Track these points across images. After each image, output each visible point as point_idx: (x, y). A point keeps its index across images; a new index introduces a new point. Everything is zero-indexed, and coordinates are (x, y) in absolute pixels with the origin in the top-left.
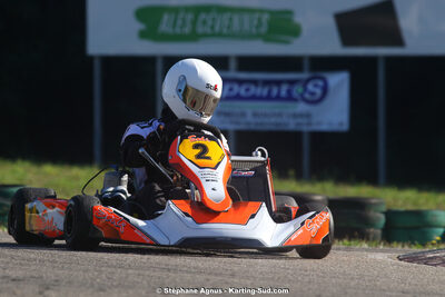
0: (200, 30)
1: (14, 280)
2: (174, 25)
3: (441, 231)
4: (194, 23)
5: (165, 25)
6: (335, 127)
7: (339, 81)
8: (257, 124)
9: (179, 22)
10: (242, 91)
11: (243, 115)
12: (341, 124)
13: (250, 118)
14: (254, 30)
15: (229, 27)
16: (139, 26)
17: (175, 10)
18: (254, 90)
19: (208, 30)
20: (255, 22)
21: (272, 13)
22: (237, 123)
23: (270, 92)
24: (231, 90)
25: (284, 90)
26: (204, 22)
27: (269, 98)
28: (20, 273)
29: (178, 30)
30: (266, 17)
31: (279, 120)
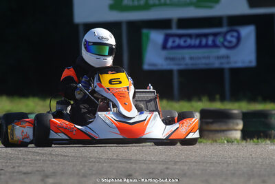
0: (151, 2)
1: (25, 173)
5: (127, 0)
6: (246, 64)
7: (248, 32)
8: (192, 64)
10: (182, 42)
11: (183, 58)
12: (250, 62)
13: (188, 61)
16: (109, 2)
18: (189, 41)
19: (157, 2)
22: (179, 65)
23: (201, 42)
24: (174, 42)
27: (200, 46)
28: (29, 169)
31: (207, 61)
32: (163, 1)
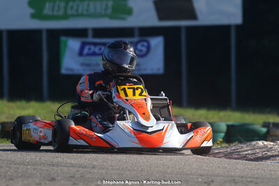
0: (69, 12)
2: (53, 10)
3: (223, 135)
4: (66, 8)
5: (47, 10)
6: (155, 72)
7: (157, 43)
9: (56, 8)
10: (96, 50)
12: (159, 69)
14: (103, 12)
15: (87, 10)
16: (31, 11)
20: (104, 7)
24: (89, 49)
26: (72, 8)
29: (55, 13)
30: (110, 3)
32: (80, 11)
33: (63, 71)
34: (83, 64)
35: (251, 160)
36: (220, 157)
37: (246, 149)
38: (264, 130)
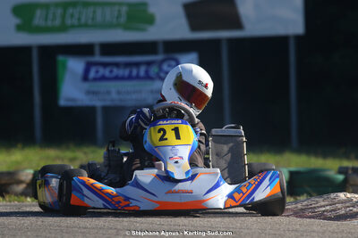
0: (69, 22)
2: (46, 19)
4: (63, 17)
5: (38, 20)
8: (120, 100)
9: (50, 16)
10: (107, 73)
11: (108, 93)
13: (114, 96)
14: (115, 20)
15: (93, 19)
16: (15, 21)
17: (46, 6)
18: (116, 71)
19: (75, 22)
20: (116, 14)
21: (130, 5)
22: (103, 100)
24: (97, 72)
25: (142, 70)
26: (72, 16)
27: (130, 78)
29: (49, 23)
30: (124, 9)
31: (138, 97)
32: (83, 21)
33: (62, 103)
34: (88, 93)
35: (330, 219)
36: (288, 216)
37: (323, 203)
38: (341, 177)
